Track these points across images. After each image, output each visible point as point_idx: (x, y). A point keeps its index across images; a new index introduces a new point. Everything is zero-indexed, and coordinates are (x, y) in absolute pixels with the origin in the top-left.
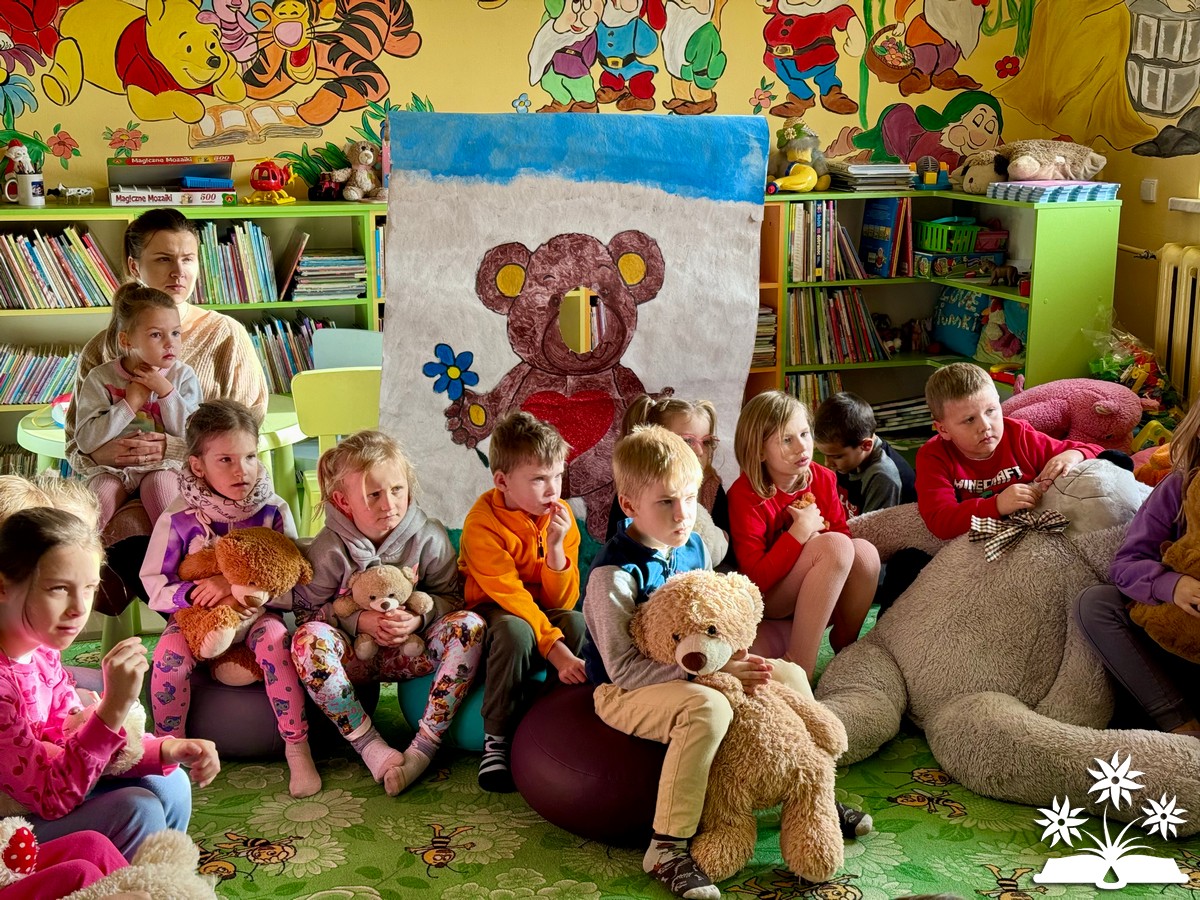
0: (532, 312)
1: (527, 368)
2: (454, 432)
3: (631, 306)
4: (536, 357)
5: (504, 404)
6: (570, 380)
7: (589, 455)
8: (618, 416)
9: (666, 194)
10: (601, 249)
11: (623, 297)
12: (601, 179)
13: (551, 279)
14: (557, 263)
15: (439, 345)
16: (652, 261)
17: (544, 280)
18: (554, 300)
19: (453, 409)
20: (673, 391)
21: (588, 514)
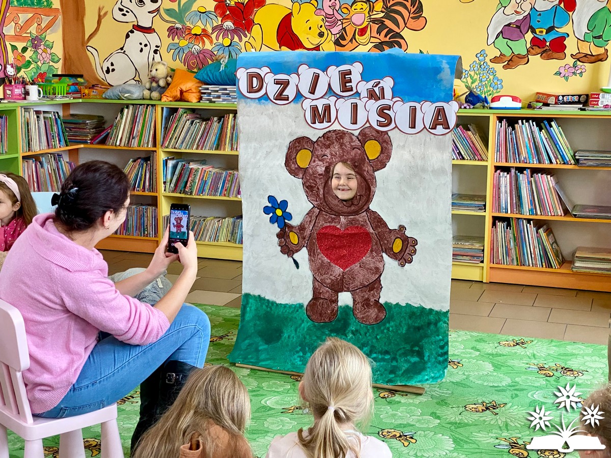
0: (315, 177)
1: (317, 211)
2: (282, 247)
3: (371, 172)
4: (321, 203)
5: (307, 233)
6: (342, 219)
7: (356, 267)
8: (374, 244)
10: (354, 138)
11: (367, 168)
13: (326, 157)
14: (329, 147)
15: (269, 196)
16: (385, 145)
17: (321, 158)
18: (328, 169)
19: (280, 233)
20: (405, 228)
21: (354, 303)
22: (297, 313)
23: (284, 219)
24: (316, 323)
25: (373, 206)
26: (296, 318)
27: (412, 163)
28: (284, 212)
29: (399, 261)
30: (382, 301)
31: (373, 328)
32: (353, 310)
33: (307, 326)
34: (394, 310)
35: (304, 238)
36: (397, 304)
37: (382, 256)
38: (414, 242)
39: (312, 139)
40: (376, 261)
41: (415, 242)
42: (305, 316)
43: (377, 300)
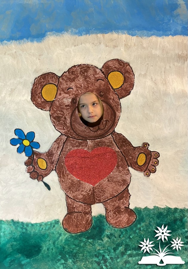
0: (62, 108)
1: (64, 138)
2: (30, 173)
3: (117, 100)
4: (68, 131)
5: (55, 158)
6: (89, 142)
7: (105, 181)
8: (120, 160)
9: (131, 37)
10: (98, 71)
11: (112, 96)
12: (92, 33)
13: (71, 89)
14: (74, 81)
15: (16, 129)
16: (127, 75)
17: (67, 91)
18: (74, 101)
19: (28, 161)
20: (149, 145)
21: (106, 212)
22: (54, 228)
23: (32, 148)
24: (73, 235)
25: (118, 129)
26: (53, 233)
27: (155, 89)
28: (31, 141)
29: (144, 172)
30: (132, 207)
31: (126, 231)
32: (106, 218)
33: (65, 238)
34: (143, 213)
35: (52, 163)
36: (146, 208)
37: (128, 170)
38: (156, 155)
39: (57, 74)
40: (123, 174)
41: (158, 155)
42: (62, 229)
43: (127, 206)
